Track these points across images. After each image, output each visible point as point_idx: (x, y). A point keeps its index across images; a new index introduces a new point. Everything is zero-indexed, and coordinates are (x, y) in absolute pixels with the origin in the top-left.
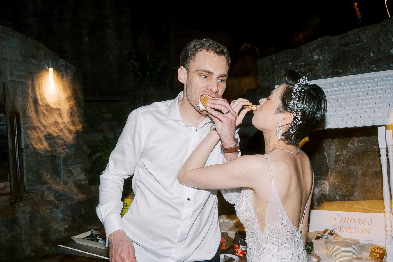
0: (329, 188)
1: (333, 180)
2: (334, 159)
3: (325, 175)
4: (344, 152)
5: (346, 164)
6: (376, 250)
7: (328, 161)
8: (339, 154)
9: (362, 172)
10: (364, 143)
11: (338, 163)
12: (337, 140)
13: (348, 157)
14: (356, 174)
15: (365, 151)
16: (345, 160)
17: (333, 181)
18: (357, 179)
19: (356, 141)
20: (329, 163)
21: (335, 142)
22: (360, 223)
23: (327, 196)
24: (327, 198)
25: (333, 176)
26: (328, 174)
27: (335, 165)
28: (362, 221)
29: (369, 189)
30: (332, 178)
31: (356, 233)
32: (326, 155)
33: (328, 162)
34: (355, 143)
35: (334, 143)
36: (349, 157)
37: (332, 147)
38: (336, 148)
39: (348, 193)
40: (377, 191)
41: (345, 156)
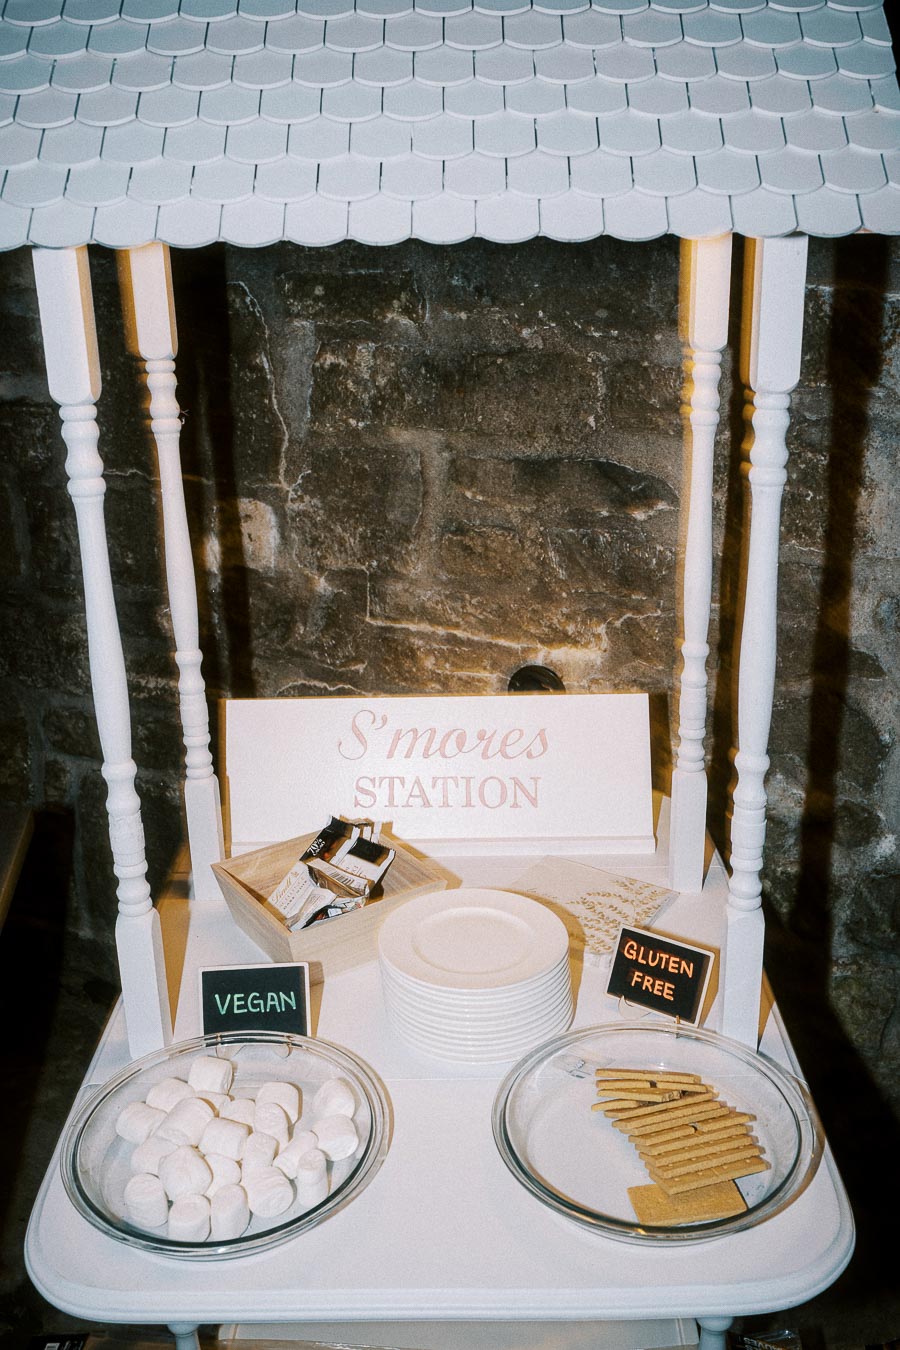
0: (278, 541)
1: (301, 498)
2: (310, 391)
3: (261, 476)
4: (364, 353)
5: (372, 419)
6: (645, 957)
7: (275, 401)
8: (334, 367)
9: (453, 462)
10: (470, 311)
11: (332, 414)
12: (325, 289)
13: (382, 381)
14: (422, 473)
15: (474, 354)
16: (366, 396)
17: (302, 506)
18: (426, 493)
19: (431, 299)
20: (281, 409)
21: (317, 299)
22: (490, 753)
23: (270, 579)
24: (269, 585)
25: (300, 481)
26: (277, 472)
27: (313, 421)
28: (496, 745)
29: (486, 548)
30: (295, 491)
31: (469, 804)
32: (266, 366)
33: (276, 407)
34: (424, 307)
35: (310, 302)
36: (389, 380)
37: (296, 323)
38: (319, 331)
39: (375, 564)
40: (525, 554)
41: (367, 376)
